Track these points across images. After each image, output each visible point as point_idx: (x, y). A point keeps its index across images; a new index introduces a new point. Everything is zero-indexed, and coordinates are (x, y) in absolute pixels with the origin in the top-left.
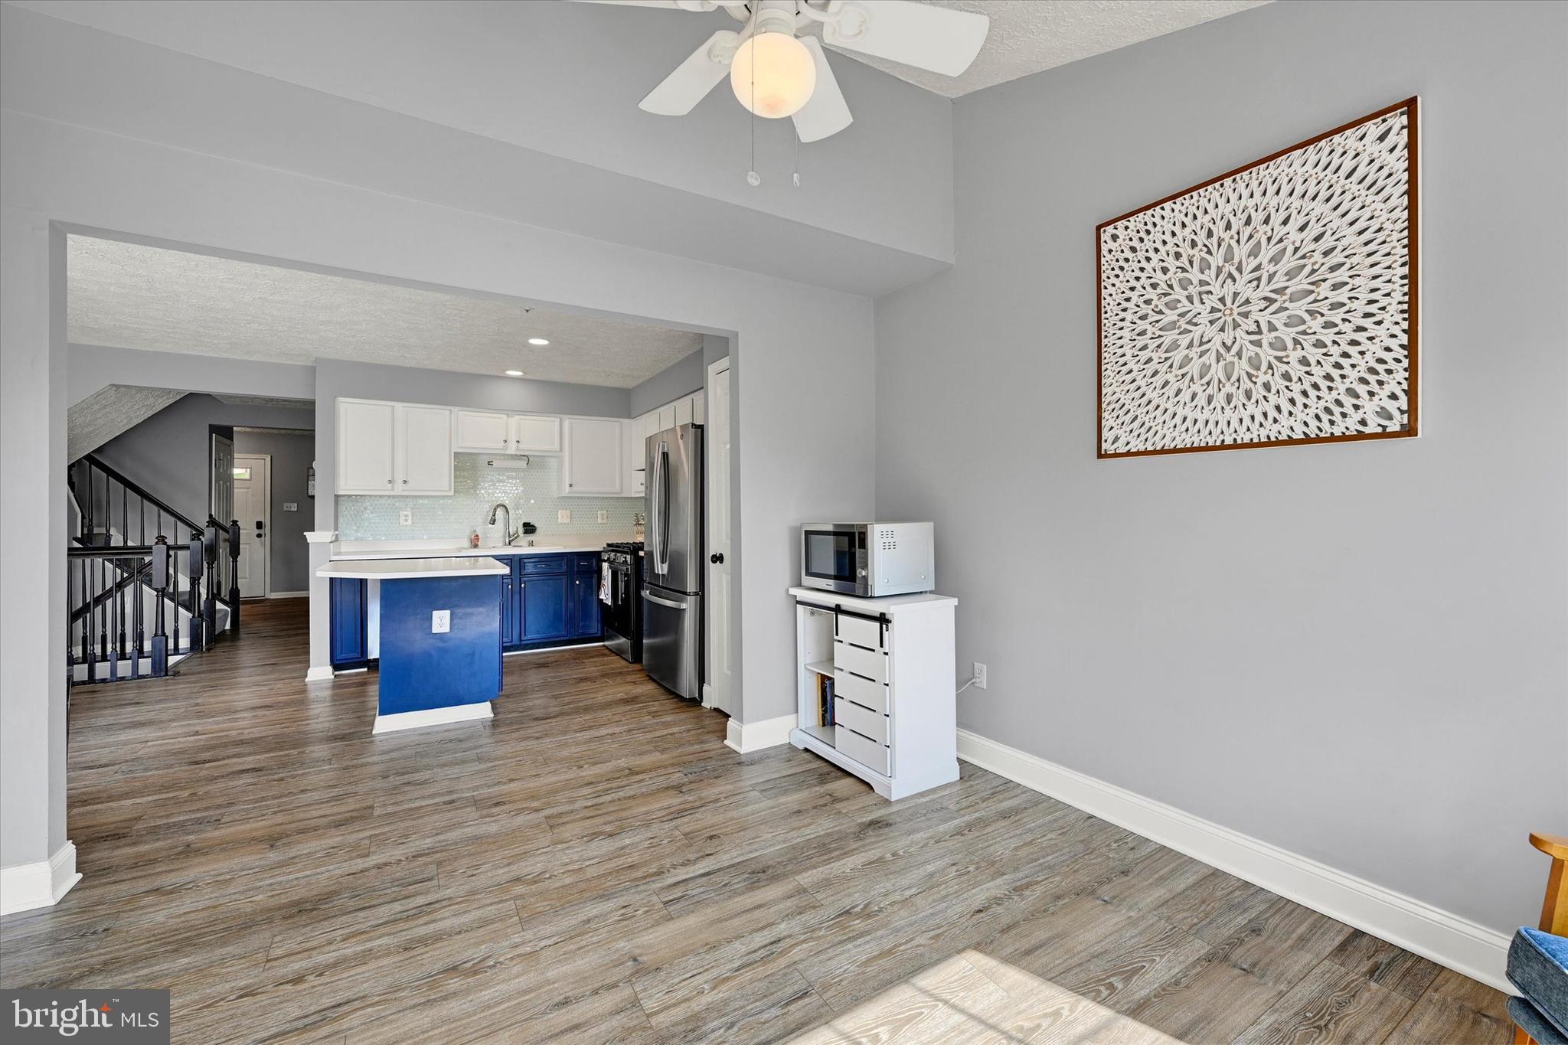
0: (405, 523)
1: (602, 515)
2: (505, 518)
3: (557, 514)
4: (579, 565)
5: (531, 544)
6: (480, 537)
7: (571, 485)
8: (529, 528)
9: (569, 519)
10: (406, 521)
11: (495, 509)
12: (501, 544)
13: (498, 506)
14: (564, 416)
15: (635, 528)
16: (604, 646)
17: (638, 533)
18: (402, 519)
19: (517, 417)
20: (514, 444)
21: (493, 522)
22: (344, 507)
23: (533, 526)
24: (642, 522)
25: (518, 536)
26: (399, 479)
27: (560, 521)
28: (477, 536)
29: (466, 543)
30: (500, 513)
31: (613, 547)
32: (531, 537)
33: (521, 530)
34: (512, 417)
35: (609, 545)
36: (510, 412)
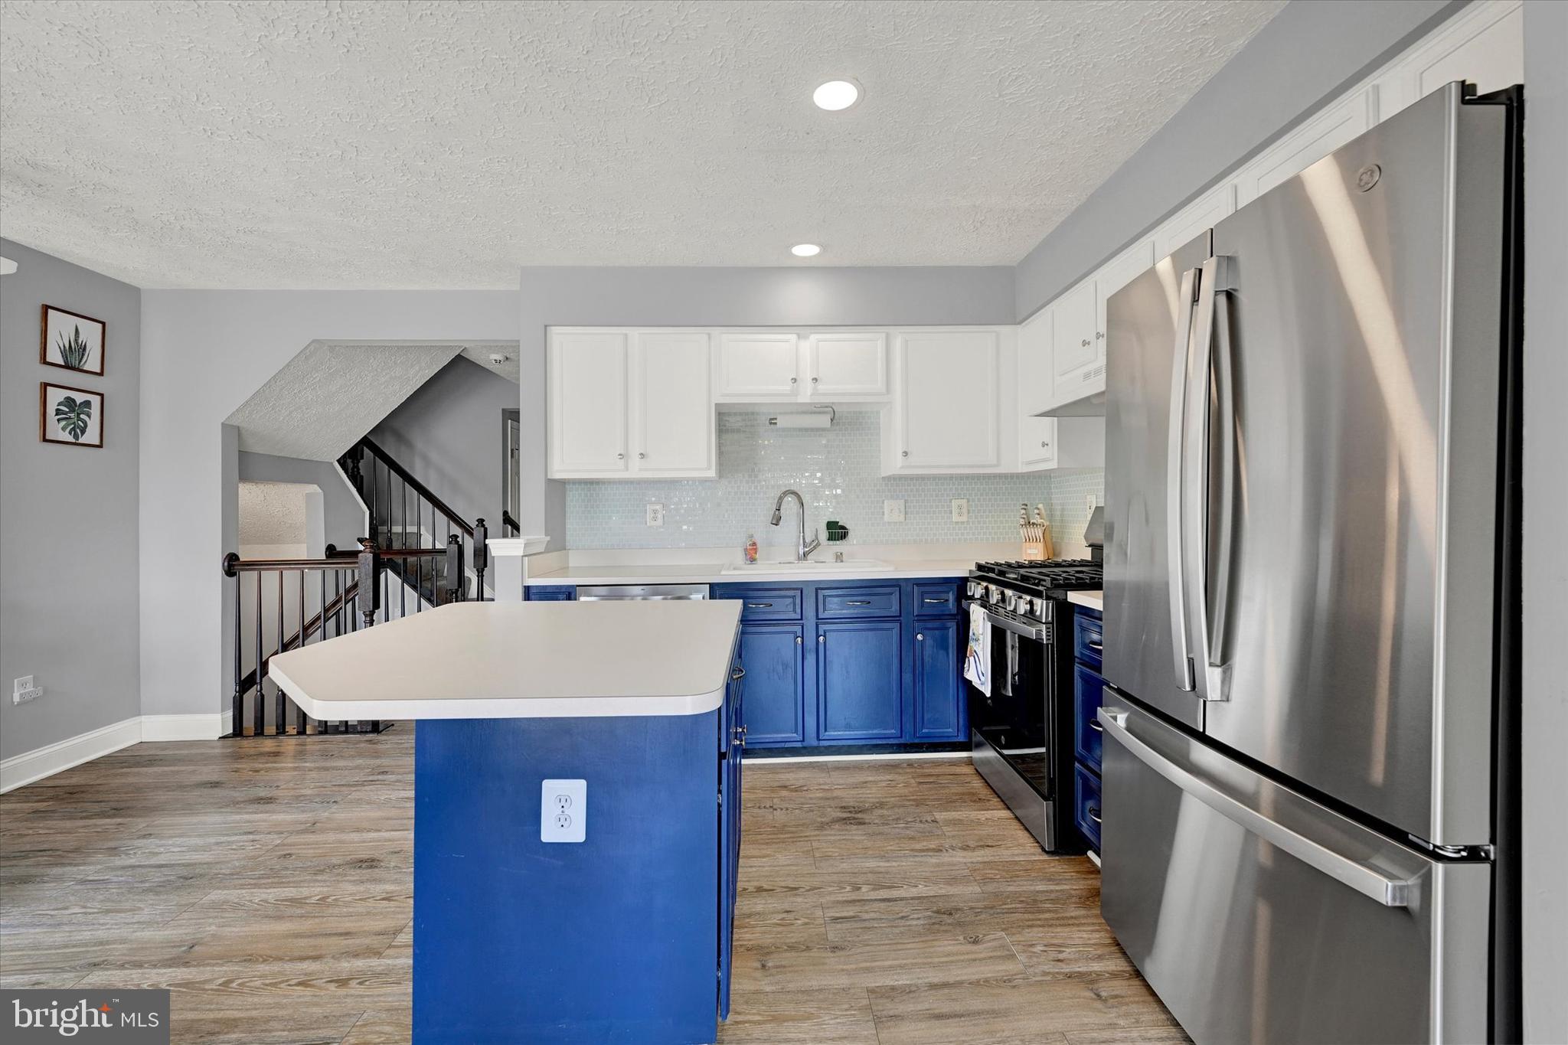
0: (654, 523)
1: (960, 507)
2: (798, 514)
3: (882, 508)
4: (922, 604)
5: (839, 557)
6: (758, 546)
7: (906, 454)
8: (837, 532)
9: (902, 517)
10: (655, 519)
11: (781, 499)
12: (793, 558)
13: (786, 493)
14: (892, 330)
15: (1023, 532)
16: (970, 762)
17: (1028, 540)
18: (649, 516)
19: (814, 337)
20: (810, 384)
21: (777, 521)
22: (573, 498)
23: (843, 528)
24: (1036, 520)
25: (818, 544)
26: (635, 452)
27: (886, 518)
28: (754, 544)
29: (739, 557)
30: (790, 504)
31: (987, 572)
32: (839, 546)
33: (824, 535)
34: (806, 337)
35: (980, 567)
36: (804, 328)
